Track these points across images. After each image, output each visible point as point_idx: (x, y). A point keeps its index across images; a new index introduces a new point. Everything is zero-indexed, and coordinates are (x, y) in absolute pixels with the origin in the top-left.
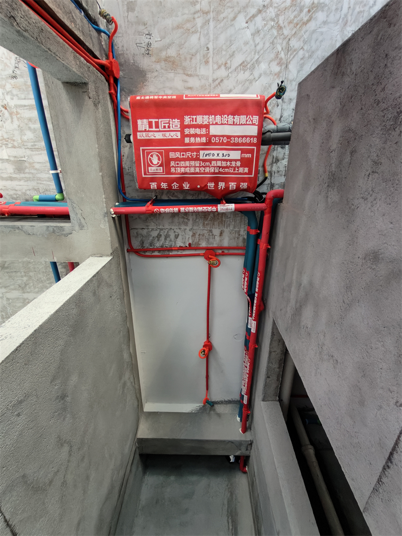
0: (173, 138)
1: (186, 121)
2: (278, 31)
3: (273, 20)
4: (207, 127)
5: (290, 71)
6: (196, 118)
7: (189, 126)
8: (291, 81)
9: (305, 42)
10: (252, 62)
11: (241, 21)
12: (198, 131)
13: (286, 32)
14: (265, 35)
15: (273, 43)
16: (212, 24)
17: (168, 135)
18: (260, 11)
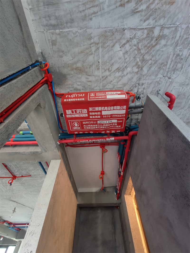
0: (84, 116)
1: (90, 109)
2: (138, 51)
3: (135, 45)
4: (101, 111)
5: (143, 71)
6: (95, 109)
7: (92, 112)
8: (144, 75)
9: (153, 56)
10: (123, 68)
11: (117, 47)
12: (96, 113)
13: (142, 51)
14: (130, 54)
15: (135, 57)
16: (101, 49)
17: (81, 116)
18: (128, 41)
